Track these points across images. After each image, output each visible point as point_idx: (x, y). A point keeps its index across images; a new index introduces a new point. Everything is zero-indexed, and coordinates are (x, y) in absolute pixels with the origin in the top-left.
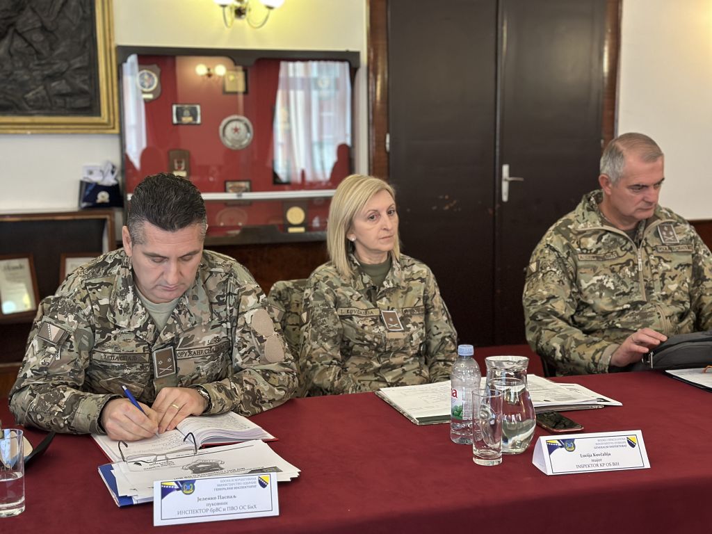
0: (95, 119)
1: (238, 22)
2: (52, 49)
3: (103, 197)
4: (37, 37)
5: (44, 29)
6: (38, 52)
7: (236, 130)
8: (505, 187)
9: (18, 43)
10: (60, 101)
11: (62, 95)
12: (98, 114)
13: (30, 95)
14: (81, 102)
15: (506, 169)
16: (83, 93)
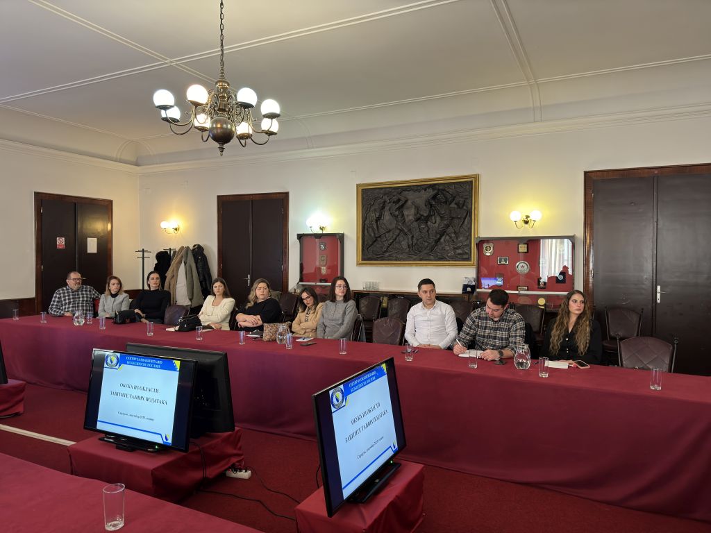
0: (469, 262)
1: (527, 226)
2: (457, 239)
3: (469, 289)
4: (453, 235)
5: (455, 233)
6: (453, 240)
7: (523, 267)
8: (659, 296)
9: (448, 237)
10: (458, 256)
11: (459, 254)
12: (471, 260)
13: (449, 255)
14: (465, 257)
15: (659, 288)
16: (467, 253)
